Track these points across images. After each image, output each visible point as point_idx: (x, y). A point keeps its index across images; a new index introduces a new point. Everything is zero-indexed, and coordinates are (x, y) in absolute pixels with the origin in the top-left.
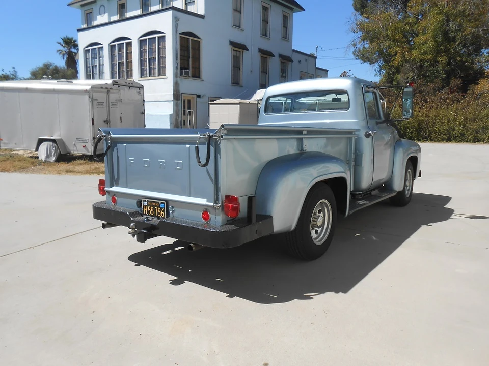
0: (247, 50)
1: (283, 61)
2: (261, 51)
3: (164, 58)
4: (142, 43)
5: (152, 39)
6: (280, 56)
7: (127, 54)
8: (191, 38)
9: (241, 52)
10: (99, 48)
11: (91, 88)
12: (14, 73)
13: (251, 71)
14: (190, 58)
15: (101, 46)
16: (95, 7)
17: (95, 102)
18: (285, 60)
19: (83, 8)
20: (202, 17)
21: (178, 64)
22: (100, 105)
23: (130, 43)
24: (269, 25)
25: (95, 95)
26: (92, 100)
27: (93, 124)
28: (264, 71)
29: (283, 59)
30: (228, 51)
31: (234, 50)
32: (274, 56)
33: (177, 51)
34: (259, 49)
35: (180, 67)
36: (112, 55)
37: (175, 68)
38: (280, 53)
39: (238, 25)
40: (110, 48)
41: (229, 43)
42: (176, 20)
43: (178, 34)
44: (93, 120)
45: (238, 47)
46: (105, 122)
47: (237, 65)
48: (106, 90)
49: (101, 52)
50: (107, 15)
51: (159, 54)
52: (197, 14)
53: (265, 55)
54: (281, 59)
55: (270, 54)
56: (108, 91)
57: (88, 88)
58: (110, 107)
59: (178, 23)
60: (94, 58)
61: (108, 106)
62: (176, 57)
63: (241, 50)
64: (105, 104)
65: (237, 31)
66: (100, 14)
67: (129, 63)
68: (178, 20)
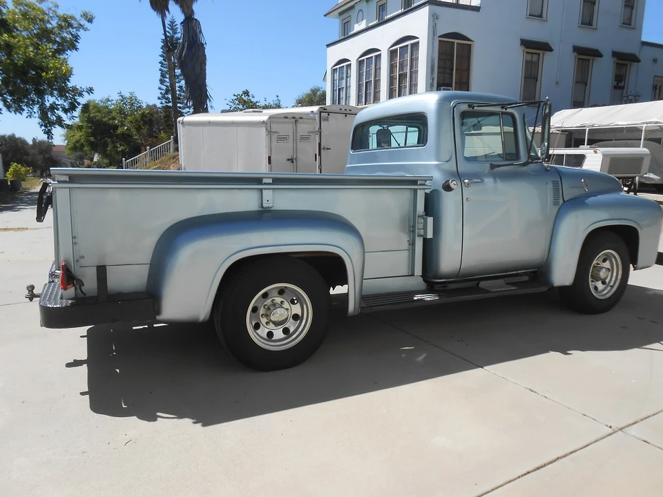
0: (551, 50)
1: (620, 62)
2: (578, 50)
3: (417, 72)
4: (393, 54)
5: (404, 48)
6: (615, 54)
7: (376, 69)
8: (456, 41)
9: (541, 56)
10: (347, 66)
11: (269, 118)
12: (277, 102)
13: (557, 83)
14: (453, 70)
15: (349, 63)
16: (354, 13)
17: (274, 137)
18: (624, 60)
19: (341, 16)
20: (476, 9)
21: (433, 79)
22: (282, 138)
23: (379, 56)
24: (596, 6)
25: (275, 127)
26: (270, 132)
27: (270, 162)
28: (582, 79)
29: (619, 59)
30: (517, 56)
31: (527, 53)
32: (600, 56)
33: (433, 61)
34: (574, 46)
35: (438, 84)
36: (359, 73)
37: (429, 85)
38: (614, 50)
39: (539, 13)
40: (358, 64)
41: (519, 42)
42: (434, 18)
43: (436, 37)
44: (269, 158)
45: (536, 48)
46: (288, 160)
47: (531, 75)
48: (294, 120)
49: (349, 71)
50: (364, 21)
51: (411, 68)
52: (470, 6)
53: (585, 55)
54: (615, 59)
55: (596, 54)
56: (296, 121)
57: (265, 118)
58: (299, 141)
59: (436, 21)
60: (341, 79)
61: (295, 140)
62: (431, 69)
63: (541, 52)
64: (291, 137)
65: (535, 23)
66: (358, 23)
67: (377, 82)
68: (437, 18)
